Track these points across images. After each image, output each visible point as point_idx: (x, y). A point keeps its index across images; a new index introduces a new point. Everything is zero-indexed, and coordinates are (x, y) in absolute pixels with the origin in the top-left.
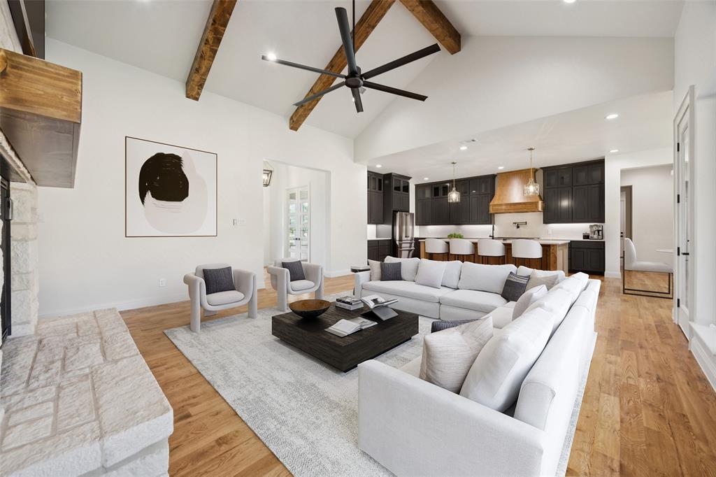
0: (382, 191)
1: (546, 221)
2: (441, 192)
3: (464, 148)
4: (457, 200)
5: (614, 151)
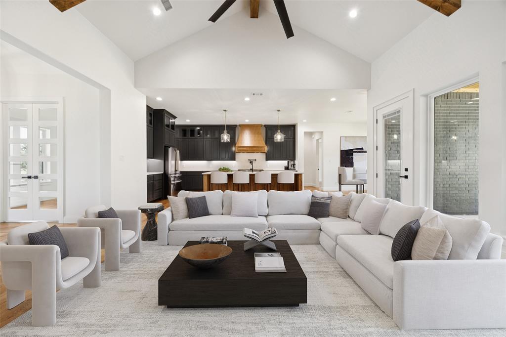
0: (152, 126)
1: (267, 159)
2: (188, 134)
3: (247, 99)
4: (229, 140)
5: (305, 121)
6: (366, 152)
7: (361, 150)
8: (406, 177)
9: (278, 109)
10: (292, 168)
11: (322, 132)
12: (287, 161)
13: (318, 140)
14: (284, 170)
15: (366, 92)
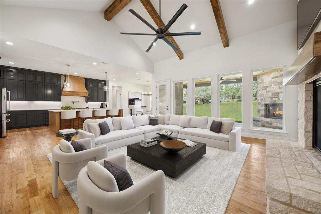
3: (95, 64)
5: (114, 80)
6: (141, 100)
7: (138, 99)
8: (168, 109)
9: (106, 72)
10: (106, 107)
11: (122, 87)
12: (101, 103)
13: (116, 91)
14: (100, 108)
15: (151, 74)
